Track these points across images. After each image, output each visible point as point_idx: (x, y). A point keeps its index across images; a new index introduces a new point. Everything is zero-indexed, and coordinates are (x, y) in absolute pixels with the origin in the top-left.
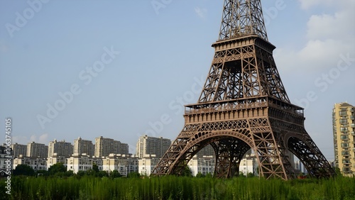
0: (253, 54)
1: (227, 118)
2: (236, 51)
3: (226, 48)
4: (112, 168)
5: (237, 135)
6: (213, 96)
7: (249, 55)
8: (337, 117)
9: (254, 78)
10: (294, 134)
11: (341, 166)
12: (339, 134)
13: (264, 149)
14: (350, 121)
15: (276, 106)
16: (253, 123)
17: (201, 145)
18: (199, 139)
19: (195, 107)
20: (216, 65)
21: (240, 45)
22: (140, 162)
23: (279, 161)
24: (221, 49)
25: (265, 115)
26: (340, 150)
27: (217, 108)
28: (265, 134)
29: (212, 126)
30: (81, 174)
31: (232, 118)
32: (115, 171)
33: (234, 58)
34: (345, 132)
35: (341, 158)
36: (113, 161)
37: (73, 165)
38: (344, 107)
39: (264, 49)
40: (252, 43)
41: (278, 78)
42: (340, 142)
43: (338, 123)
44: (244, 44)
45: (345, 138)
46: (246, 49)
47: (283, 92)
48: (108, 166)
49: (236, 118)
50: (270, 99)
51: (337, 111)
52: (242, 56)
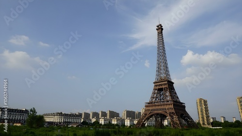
0: (167, 86)
1: (159, 107)
2: (161, 85)
3: (158, 84)
4: (116, 123)
5: (163, 113)
6: (154, 100)
7: (165, 86)
8: (198, 104)
9: (168, 94)
10: (182, 112)
11: (201, 123)
12: (199, 110)
13: (172, 118)
14: (203, 105)
15: (176, 103)
16: (168, 109)
17: (151, 116)
18: (150, 114)
19: (149, 103)
20: (155, 89)
21: (163, 83)
22: (126, 120)
23: (178, 122)
24: (156, 84)
25: (172, 106)
26: (200, 116)
27: (157, 104)
28: (173, 113)
29: (154, 110)
30: (105, 125)
31: (161, 107)
32: (117, 124)
33: (161, 87)
34: (202, 109)
35: (201, 119)
36: (116, 120)
37: (102, 122)
38: (201, 100)
39: (171, 84)
40: (166, 82)
41: (176, 93)
42: (200, 113)
43: (199, 106)
44: (164, 83)
45: (202, 111)
46: (164, 84)
47: (178, 98)
48: (114, 122)
49: (163, 107)
50: (173, 101)
51: (198, 101)
52: (163, 87)
